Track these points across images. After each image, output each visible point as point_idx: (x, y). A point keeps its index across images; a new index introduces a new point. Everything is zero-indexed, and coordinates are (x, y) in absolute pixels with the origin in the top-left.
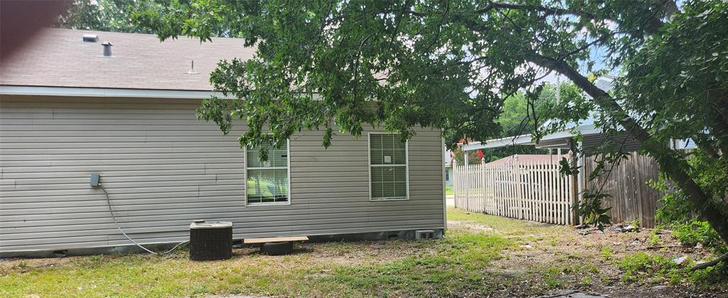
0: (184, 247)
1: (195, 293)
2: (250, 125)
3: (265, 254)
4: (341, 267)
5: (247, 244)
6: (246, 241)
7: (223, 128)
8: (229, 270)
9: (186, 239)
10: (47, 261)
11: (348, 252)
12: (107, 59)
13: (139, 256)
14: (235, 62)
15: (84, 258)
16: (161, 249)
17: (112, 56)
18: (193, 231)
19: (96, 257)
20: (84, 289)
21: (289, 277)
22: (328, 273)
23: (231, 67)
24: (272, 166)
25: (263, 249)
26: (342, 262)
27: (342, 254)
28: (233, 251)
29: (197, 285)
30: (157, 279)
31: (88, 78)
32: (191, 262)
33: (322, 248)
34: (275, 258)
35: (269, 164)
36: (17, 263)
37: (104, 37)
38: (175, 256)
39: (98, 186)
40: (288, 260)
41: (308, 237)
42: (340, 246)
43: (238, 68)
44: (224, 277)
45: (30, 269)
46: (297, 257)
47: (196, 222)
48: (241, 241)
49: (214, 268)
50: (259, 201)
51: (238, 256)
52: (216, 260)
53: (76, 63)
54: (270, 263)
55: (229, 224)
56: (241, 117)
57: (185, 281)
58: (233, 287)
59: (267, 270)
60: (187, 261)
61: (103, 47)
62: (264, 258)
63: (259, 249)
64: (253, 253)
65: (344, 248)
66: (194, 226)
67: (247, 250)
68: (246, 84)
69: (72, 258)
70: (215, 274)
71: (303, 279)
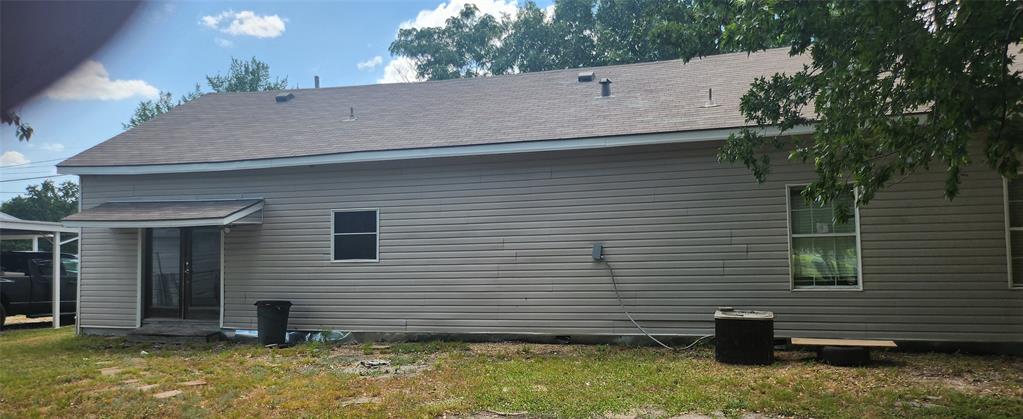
0: (708, 343)
1: (727, 407)
2: (820, 170)
3: (826, 363)
4: (960, 395)
5: (796, 345)
6: (795, 341)
7: (758, 174)
8: (772, 381)
9: (709, 332)
10: (550, 347)
11: (970, 372)
12: (606, 101)
13: (652, 350)
14: (776, 78)
15: (589, 348)
16: (678, 343)
17: (612, 96)
18: (718, 321)
19: (602, 347)
20: (592, 385)
21: (868, 402)
22: (936, 402)
23: (770, 87)
24: (831, 231)
25: (821, 355)
26: (960, 386)
27: (958, 374)
28: (776, 354)
29: (731, 397)
30: (676, 382)
31: (586, 126)
32: (718, 364)
33: (921, 360)
34: (842, 370)
35: (825, 227)
36: (520, 347)
37: (602, 73)
38: (695, 354)
39: (600, 258)
40: (864, 375)
41: (895, 342)
42: (953, 361)
43: (781, 86)
44: (767, 390)
45: (534, 355)
46: (880, 372)
47: (722, 310)
48: (785, 342)
49: (751, 375)
50: (811, 284)
51: (784, 362)
52: (752, 364)
53: (572, 110)
54: (834, 376)
55: (769, 315)
56: (805, 159)
57: (713, 389)
58: (782, 406)
59: (831, 387)
60: (712, 362)
61: (601, 85)
62: (825, 370)
63: (815, 354)
64: (806, 360)
65: (962, 364)
66: (719, 314)
67: (795, 354)
68: (793, 109)
69: (576, 346)
70: (753, 384)
71: (893, 406)
